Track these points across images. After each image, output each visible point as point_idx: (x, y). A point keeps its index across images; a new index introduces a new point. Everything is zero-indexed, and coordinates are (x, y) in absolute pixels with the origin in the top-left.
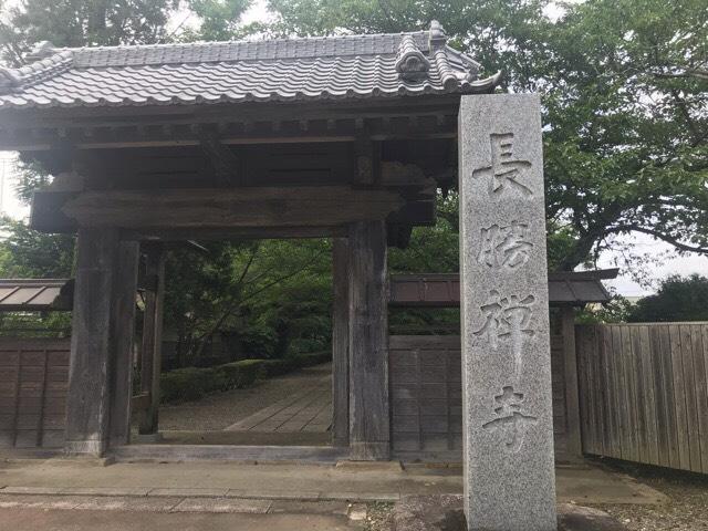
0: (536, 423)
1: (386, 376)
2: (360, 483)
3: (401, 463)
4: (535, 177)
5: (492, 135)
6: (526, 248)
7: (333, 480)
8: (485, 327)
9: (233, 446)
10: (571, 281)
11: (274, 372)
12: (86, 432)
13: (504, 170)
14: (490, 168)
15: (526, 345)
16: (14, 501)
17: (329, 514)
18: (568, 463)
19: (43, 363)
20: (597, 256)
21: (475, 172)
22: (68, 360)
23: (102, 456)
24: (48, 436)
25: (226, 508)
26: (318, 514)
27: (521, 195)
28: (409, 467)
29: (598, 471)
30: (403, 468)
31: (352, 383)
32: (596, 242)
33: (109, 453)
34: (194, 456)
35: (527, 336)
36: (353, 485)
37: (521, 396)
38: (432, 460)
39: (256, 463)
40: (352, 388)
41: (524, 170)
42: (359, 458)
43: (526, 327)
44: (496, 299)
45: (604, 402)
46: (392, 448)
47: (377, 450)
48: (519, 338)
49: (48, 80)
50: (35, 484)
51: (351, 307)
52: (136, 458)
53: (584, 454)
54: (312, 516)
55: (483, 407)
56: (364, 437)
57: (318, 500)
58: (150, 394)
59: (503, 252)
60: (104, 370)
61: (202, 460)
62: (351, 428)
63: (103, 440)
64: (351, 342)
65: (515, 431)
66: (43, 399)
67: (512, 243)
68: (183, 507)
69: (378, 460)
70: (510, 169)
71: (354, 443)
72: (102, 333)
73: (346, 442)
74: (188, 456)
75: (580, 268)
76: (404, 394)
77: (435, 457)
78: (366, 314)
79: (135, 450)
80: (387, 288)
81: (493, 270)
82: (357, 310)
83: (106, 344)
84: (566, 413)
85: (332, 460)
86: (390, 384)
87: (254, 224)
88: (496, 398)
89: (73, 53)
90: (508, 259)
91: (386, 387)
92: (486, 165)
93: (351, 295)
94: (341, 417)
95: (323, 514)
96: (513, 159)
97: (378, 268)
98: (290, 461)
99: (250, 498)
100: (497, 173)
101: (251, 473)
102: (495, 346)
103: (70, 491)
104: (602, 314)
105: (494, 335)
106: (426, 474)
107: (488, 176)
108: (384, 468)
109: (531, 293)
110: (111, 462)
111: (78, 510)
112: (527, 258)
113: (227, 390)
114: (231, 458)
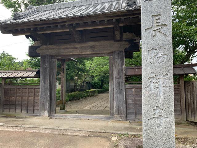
0: (168, 119)
1: (125, 96)
2: (117, 127)
3: (129, 121)
4: (168, 30)
5: (152, 16)
6: (165, 56)
7: (109, 126)
8: (149, 85)
9: (82, 115)
10: (183, 67)
11: (100, 92)
12: (44, 110)
13: (157, 28)
14: (152, 28)
15: (165, 91)
16: (23, 129)
17: (106, 137)
18: (181, 123)
19: (33, 92)
20: (192, 60)
21: (146, 29)
22: (39, 91)
23: (49, 116)
24: (35, 111)
25: (77, 134)
26: (103, 137)
27: (163, 37)
28: (132, 122)
29: (191, 126)
30: (130, 123)
31: (115, 98)
32: (192, 55)
33: (50, 116)
34: (72, 117)
35: (165, 88)
36: (114, 128)
37: (163, 109)
38: (139, 121)
39: (89, 120)
40: (115, 99)
41: (164, 28)
42: (117, 119)
43: (165, 85)
44: (154, 75)
45: (194, 105)
46: (127, 117)
47: (122, 117)
48: (162, 89)
49: (30, 15)
50: (30, 124)
51: (114, 76)
52: (57, 117)
53: (186, 120)
54: (101, 138)
55: (148, 113)
56: (119, 114)
57: (104, 132)
58: (63, 100)
59: (156, 58)
60: (48, 94)
61: (74, 118)
62: (115, 111)
63: (49, 112)
64: (114, 86)
65: (160, 122)
66: (34, 101)
67: (160, 55)
68: (66, 133)
69: (123, 120)
70: (159, 28)
71: (115, 115)
72: (47, 84)
73: (113, 115)
74: (71, 117)
75: (186, 63)
76: (130, 101)
77: (140, 120)
78: (119, 78)
79: (57, 115)
80: (125, 71)
81: (152, 65)
82: (116, 78)
83: (48, 87)
84: (181, 108)
85: (109, 120)
86: (126, 99)
87: (86, 53)
88: (153, 110)
89: (37, 7)
90: (158, 61)
91: (125, 99)
92: (150, 27)
93: (114, 73)
94: (112, 107)
95: (104, 137)
96: (160, 24)
97: (122, 65)
98: (97, 119)
99: (85, 131)
100: (154, 29)
101: (86, 123)
102: (153, 92)
103: (38, 127)
104: (193, 77)
105: (153, 88)
106: (137, 125)
107: (151, 31)
108: (124, 123)
109: (167, 73)
110: (51, 118)
111: (38, 133)
112: (165, 60)
113: (87, 97)
114: (82, 118)
